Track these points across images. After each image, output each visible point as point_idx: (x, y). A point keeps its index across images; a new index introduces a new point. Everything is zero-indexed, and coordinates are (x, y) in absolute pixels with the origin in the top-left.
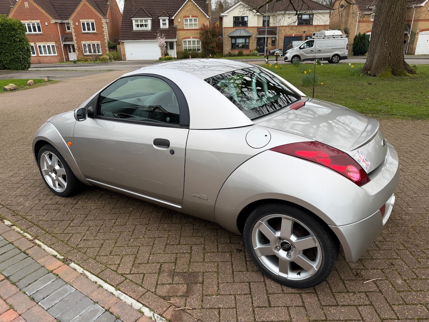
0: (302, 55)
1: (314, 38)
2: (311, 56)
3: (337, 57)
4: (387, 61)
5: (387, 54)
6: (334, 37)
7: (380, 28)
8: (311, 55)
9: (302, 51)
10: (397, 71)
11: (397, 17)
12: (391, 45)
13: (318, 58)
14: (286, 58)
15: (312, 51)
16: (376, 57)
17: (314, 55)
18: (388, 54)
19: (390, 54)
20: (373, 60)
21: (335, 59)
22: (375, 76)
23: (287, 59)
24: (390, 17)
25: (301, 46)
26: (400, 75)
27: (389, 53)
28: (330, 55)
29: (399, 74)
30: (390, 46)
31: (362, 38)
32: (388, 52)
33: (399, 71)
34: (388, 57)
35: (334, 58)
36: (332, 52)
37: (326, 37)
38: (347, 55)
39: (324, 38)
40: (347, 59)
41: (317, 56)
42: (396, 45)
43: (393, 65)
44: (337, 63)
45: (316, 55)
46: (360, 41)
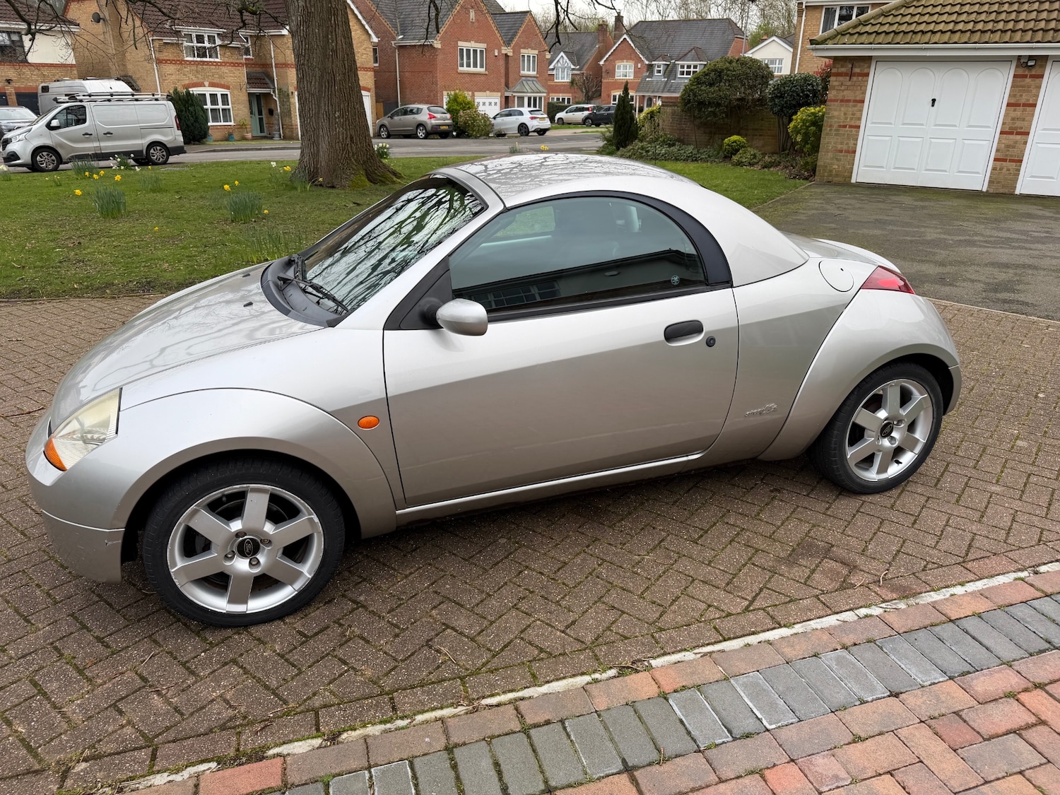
0: (62, 145)
1: (81, 101)
2: (89, 149)
3: (158, 148)
4: (351, 154)
5: (346, 138)
6: (135, 97)
7: (317, 83)
8: (90, 146)
9: (60, 134)
10: (376, 174)
11: (343, 61)
12: (349, 120)
13: (118, 153)
14: (12, 155)
15: (86, 134)
16: (324, 146)
17: (96, 144)
18: (349, 139)
19: (352, 138)
20: (318, 151)
21: (156, 154)
22: (333, 187)
23: (19, 159)
24: (331, 59)
25: (50, 122)
26: (383, 183)
27: (349, 136)
28: (141, 143)
29: (380, 180)
30: (347, 123)
31: (187, 102)
32: (347, 133)
33: (378, 174)
34: (349, 145)
35: (152, 151)
36: (142, 137)
37: (114, 97)
38: (182, 144)
39: (109, 100)
40: (185, 153)
41: (106, 147)
42: (357, 119)
43: (364, 162)
44: (165, 163)
45: (103, 144)
46: (184, 109)
